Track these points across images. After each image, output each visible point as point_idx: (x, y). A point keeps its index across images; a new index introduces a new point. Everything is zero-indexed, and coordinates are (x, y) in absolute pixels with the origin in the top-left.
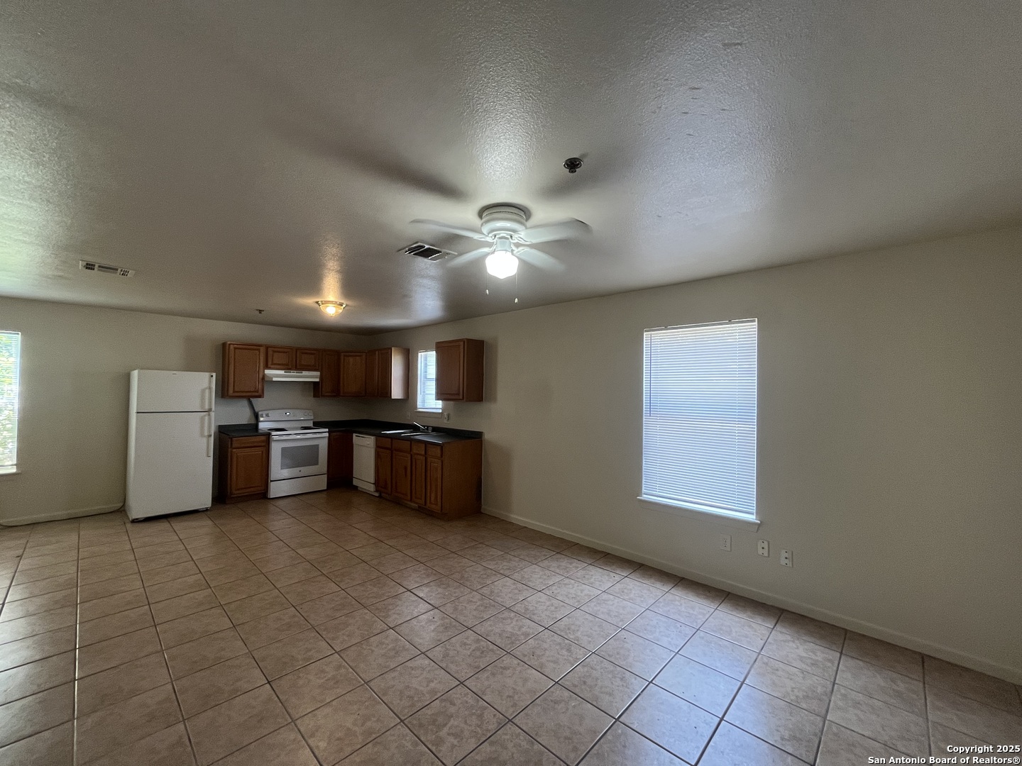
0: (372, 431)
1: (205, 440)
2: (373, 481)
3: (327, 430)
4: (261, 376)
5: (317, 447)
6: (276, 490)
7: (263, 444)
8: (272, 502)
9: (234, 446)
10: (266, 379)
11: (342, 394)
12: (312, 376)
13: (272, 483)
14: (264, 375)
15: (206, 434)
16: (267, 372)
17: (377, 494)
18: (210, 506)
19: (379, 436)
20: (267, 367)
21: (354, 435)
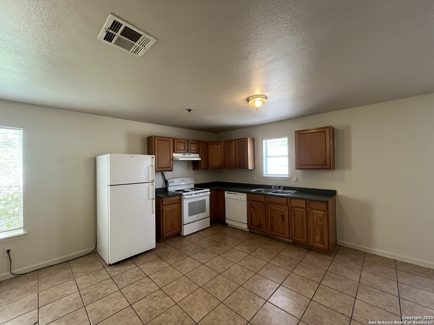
0: (243, 190)
1: (151, 201)
2: (246, 223)
3: (209, 190)
4: (171, 157)
5: (205, 200)
6: (187, 230)
7: (178, 201)
8: (185, 238)
9: (164, 204)
10: (174, 159)
11: (210, 167)
12: (195, 157)
13: (184, 226)
14: (173, 157)
15: (151, 198)
16: (175, 155)
17: (248, 230)
18: (154, 246)
19: (248, 193)
20: (174, 152)
21: (226, 192)
